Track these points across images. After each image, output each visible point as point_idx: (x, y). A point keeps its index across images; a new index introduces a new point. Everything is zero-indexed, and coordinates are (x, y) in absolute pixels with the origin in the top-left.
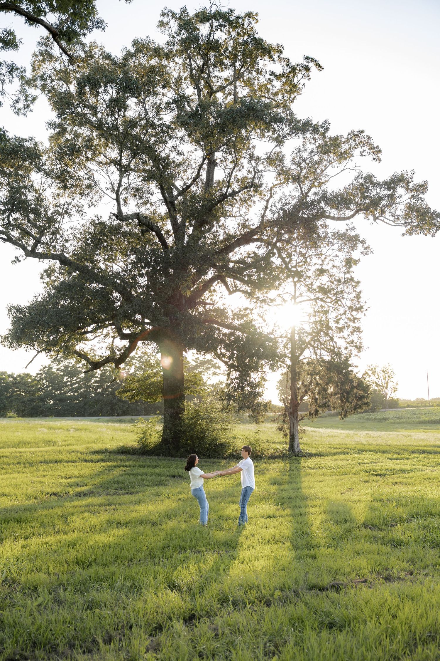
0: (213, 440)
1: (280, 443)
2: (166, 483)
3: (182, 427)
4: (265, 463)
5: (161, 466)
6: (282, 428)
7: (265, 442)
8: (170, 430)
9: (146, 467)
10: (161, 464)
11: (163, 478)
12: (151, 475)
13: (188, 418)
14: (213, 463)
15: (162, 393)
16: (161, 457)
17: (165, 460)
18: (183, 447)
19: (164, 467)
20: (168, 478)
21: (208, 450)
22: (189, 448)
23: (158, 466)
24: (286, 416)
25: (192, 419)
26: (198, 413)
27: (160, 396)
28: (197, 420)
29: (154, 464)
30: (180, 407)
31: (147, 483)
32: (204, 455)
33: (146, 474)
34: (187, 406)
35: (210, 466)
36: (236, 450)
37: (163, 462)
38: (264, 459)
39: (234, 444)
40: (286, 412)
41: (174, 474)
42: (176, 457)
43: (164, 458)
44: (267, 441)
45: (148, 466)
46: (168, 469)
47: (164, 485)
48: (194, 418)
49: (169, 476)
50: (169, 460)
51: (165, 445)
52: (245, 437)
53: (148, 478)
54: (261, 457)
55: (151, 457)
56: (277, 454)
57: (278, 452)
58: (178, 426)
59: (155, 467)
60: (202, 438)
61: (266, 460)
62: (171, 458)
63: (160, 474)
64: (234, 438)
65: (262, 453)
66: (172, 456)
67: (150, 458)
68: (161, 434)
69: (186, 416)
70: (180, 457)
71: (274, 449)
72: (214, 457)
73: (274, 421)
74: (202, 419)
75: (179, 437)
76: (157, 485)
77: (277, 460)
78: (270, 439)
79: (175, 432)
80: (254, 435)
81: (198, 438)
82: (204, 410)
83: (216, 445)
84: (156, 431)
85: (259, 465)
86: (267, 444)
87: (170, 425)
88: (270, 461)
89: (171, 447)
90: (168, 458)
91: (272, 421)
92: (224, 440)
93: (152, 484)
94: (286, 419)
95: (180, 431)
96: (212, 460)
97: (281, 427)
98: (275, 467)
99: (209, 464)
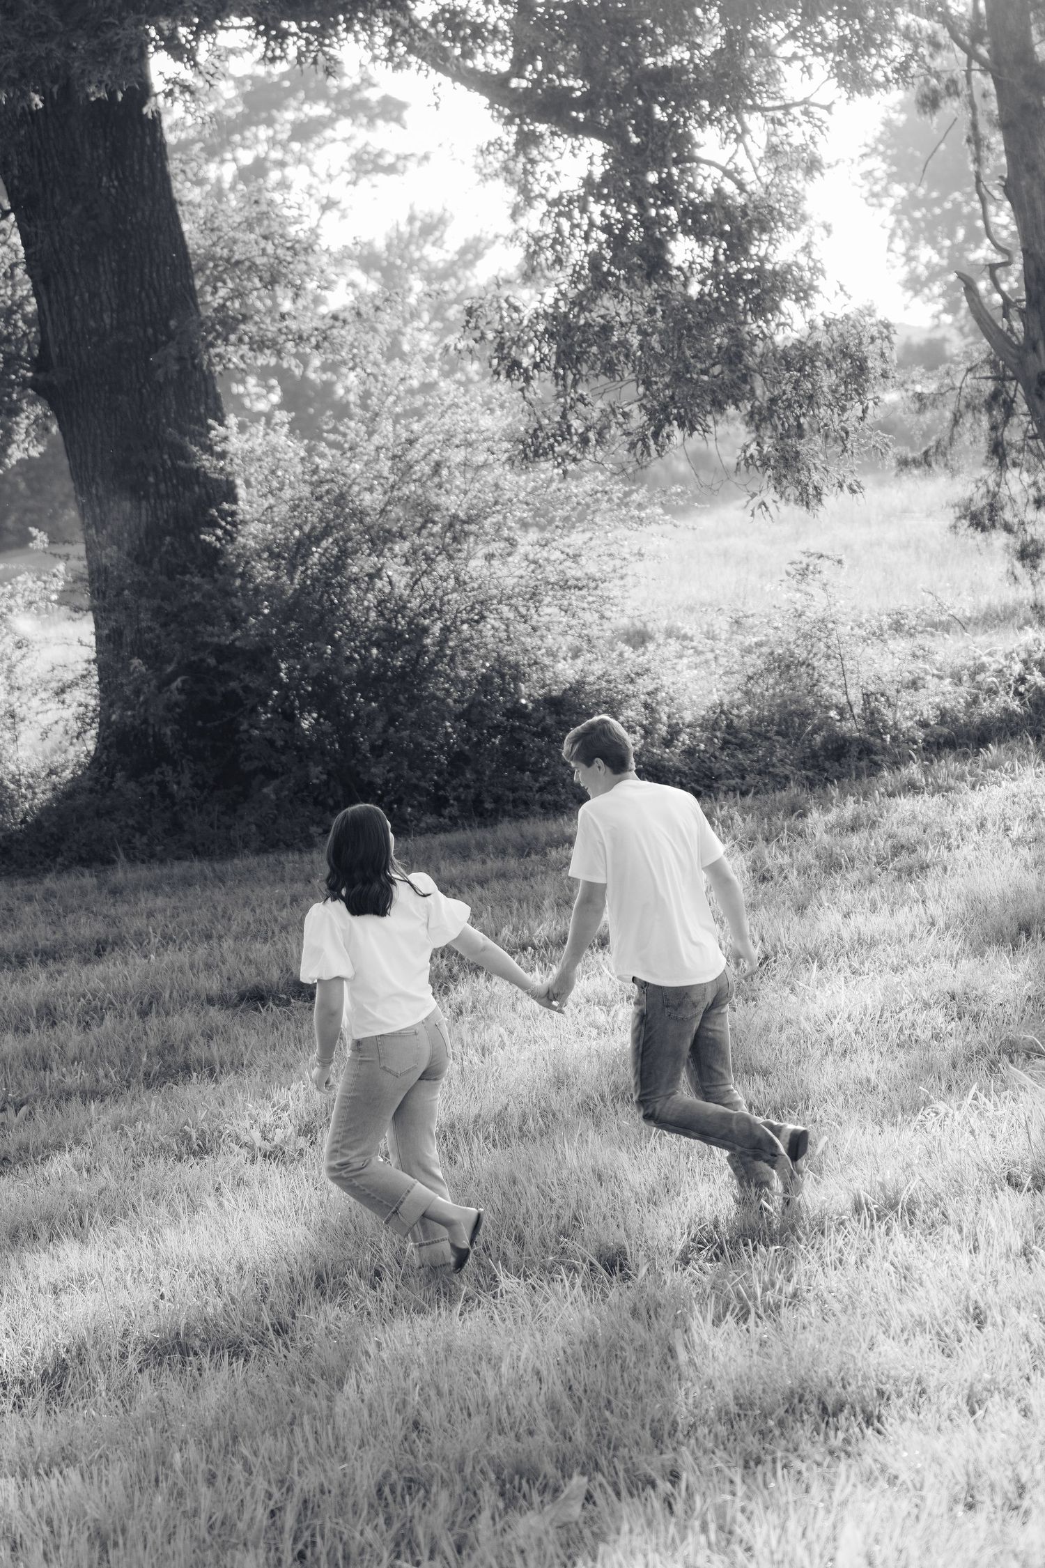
0: (486, 680)
1: (993, 619)
2: (217, 1050)
3: (236, 621)
4: (912, 788)
5: (140, 938)
6: (994, 508)
7: (879, 635)
8: (155, 660)
9: (33, 968)
10: (139, 923)
11: (183, 1023)
12: (91, 1014)
13: (272, 552)
14: (524, 850)
15: (44, 391)
16: (121, 874)
17: (153, 888)
18: (270, 774)
19: (167, 939)
20: (216, 1015)
21: (459, 760)
22: (316, 773)
23: (119, 942)
24: (1009, 411)
25: (301, 549)
26: (341, 499)
27: (31, 412)
28: (344, 554)
29: (88, 928)
30: (197, 476)
31: (77, 1077)
32: (438, 804)
33: (49, 1014)
34: (249, 457)
35: (503, 875)
36: (674, 731)
37: (146, 901)
38: (896, 764)
39: (645, 684)
40: (1000, 378)
41: (250, 977)
42: (229, 850)
43: (142, 873)
44: (897, 627)
45: (48, 955)
46: (202, 951)
47: (212, 1071)
48: (313, 538)
49: (222, 1001)
50: (187, 882)
51: (134, 775)
52: (722, 625)
53: (71, 1036)
54: (866, 750)
55: (49, 882)
56: (988, 708)
57: (992, 692)
58: (209, 621)
59: (100, 949)
60: (402, 675)
61: (914, 770)
62: (197, 866)
63: (155, 998)
64: (639, 638)
65: (872, 717)
66: (200, 851)
67: (37, 890)
68: (86, 696)
69: (252, 534)
70: (260, 851)
71: (957, 679)
72: (520, 807)
73: (925, 461)
74: (381, 539)
75: (233, 701)
76: (151, 1081)
77: (993, 752)
78: (903, 602)
79: (194, 670)
80: (787, 595)
81: (368, 681)
82: (385, 466)
83: (516, 712)
84: (44, 684)
85: (870, 808)
86: (901, 645)
87: (145, 620)
88: (948, 766)
89: (181, 784)
90: (179, 869)
91: (904, 463)
92: (567, 671)
93: (109, 1075)
94: (1013, 434)
95: (224, 653)
96: (506, 830)
97: (980, 503)
98: (992, 811)
99: (494, 864)
